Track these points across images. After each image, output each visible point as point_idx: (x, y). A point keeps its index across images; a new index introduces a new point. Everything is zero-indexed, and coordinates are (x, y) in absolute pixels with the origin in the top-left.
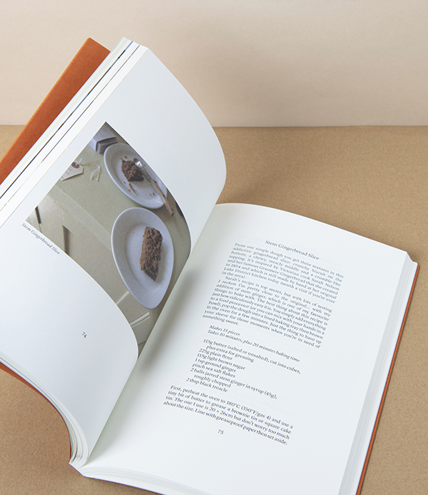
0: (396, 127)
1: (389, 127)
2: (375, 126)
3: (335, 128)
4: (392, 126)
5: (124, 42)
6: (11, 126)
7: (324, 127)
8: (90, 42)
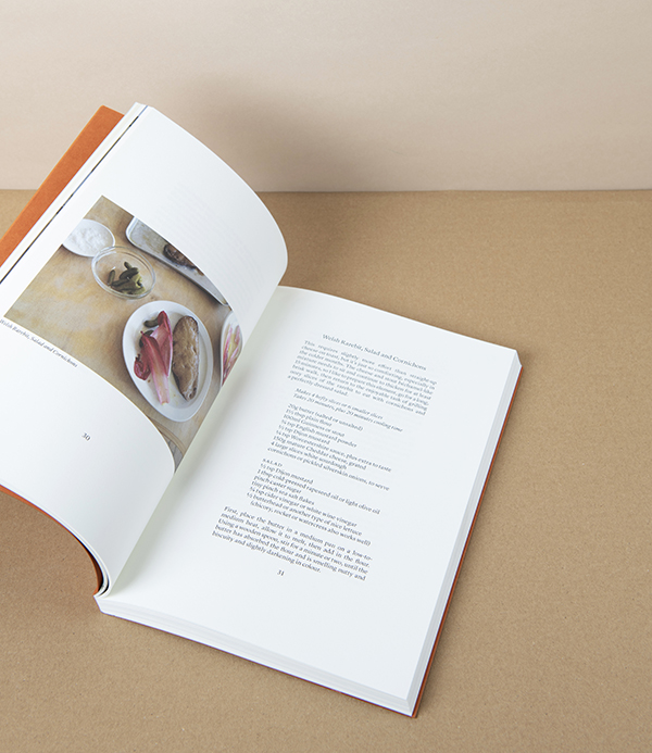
0: (489, 192)
1: (480, 192)
2: (464, 192)
3: (414, 193)
4: (485, 191)
5: (137, 108)
6: (19, 191)
7: (401, 192)
8: (104, 110)
